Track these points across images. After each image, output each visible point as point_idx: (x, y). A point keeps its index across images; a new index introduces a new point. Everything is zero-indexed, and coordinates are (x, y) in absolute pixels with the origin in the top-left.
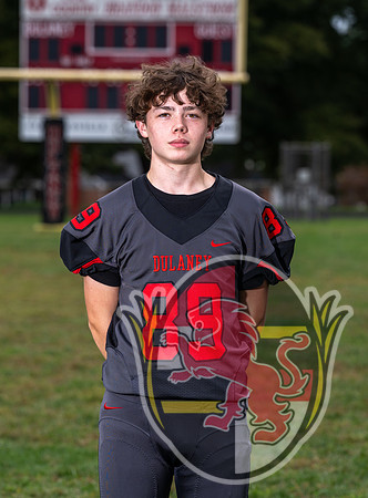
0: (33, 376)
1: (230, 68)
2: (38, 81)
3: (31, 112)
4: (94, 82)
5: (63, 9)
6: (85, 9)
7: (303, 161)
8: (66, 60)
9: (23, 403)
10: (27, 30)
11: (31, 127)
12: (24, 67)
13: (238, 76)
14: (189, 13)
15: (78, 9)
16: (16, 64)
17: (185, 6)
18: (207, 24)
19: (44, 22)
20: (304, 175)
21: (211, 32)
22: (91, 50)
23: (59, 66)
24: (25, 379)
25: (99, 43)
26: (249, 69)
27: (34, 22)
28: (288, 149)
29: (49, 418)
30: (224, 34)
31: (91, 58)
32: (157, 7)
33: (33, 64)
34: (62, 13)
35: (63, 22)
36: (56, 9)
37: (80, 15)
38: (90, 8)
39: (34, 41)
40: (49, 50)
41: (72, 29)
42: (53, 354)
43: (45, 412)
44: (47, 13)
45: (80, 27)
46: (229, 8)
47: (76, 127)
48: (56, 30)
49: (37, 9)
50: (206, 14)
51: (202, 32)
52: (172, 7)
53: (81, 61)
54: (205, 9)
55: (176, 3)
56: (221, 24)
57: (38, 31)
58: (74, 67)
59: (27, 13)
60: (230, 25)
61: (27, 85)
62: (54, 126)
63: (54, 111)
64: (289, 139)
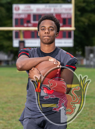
0: (13, 112)
1: (71, 26)
2: (18, 30)
3: (16, 39)
4: (33, 30)
5: (24, 10)
6: (30, 10)
7: (91, 52)
8: (25, 25)
9: (9, 120)
10: (15, 17)
11: (16, 43)
12: (14, 27)
13: (73, 28)
14: (59, 11)
15: (28, 10)
16: (12, 26)
17: (58, 9)
18: (64, 14)
19: (19, 14)
20: (92, 55)
21: (65, 16)
22: (32, 22)
23: (24, 26)
24: (10, 113)
25: (34, 20)
26: (75, 26)
27: (16, 14)
28: (87, 48)
29: (16, 124)
30: (69, 17)
31: (32, 24)
32: (50, 10)
33: (16, 26)
34: (24, 12)
35: (24, 14)
36: (22, 11)
37: (29, 12)
38: (32, 10)
39: (17, 20)
40: (21, 22)
41: (27, 16)
42: (18, 106)
43: (15, 122)
44: (20, 12)
45: (29, 15)
46: (70, 9)
47: (28, 43)
48: (23, 16)
49: (17, 10)
50: (64, 11)
51: (63, 16)
52: (54, 10)
53: (30, 25)
54: (64, 10)
55: (56, 8)
56: (68, 14)
57: (18, 17)
58: (27, 26)
59: (14, 12)
60: (70, 14)
61: (15, 31)
62: (22, 43)
63: (22, 39)
64: (87, 45)
